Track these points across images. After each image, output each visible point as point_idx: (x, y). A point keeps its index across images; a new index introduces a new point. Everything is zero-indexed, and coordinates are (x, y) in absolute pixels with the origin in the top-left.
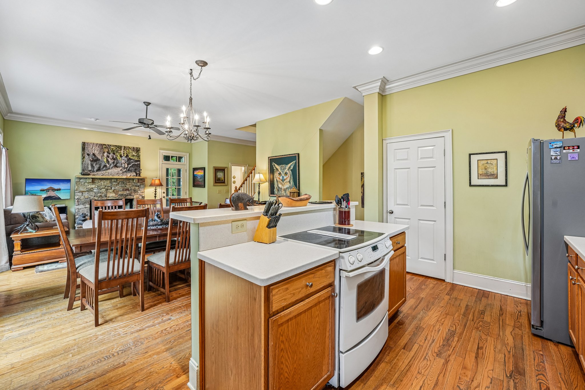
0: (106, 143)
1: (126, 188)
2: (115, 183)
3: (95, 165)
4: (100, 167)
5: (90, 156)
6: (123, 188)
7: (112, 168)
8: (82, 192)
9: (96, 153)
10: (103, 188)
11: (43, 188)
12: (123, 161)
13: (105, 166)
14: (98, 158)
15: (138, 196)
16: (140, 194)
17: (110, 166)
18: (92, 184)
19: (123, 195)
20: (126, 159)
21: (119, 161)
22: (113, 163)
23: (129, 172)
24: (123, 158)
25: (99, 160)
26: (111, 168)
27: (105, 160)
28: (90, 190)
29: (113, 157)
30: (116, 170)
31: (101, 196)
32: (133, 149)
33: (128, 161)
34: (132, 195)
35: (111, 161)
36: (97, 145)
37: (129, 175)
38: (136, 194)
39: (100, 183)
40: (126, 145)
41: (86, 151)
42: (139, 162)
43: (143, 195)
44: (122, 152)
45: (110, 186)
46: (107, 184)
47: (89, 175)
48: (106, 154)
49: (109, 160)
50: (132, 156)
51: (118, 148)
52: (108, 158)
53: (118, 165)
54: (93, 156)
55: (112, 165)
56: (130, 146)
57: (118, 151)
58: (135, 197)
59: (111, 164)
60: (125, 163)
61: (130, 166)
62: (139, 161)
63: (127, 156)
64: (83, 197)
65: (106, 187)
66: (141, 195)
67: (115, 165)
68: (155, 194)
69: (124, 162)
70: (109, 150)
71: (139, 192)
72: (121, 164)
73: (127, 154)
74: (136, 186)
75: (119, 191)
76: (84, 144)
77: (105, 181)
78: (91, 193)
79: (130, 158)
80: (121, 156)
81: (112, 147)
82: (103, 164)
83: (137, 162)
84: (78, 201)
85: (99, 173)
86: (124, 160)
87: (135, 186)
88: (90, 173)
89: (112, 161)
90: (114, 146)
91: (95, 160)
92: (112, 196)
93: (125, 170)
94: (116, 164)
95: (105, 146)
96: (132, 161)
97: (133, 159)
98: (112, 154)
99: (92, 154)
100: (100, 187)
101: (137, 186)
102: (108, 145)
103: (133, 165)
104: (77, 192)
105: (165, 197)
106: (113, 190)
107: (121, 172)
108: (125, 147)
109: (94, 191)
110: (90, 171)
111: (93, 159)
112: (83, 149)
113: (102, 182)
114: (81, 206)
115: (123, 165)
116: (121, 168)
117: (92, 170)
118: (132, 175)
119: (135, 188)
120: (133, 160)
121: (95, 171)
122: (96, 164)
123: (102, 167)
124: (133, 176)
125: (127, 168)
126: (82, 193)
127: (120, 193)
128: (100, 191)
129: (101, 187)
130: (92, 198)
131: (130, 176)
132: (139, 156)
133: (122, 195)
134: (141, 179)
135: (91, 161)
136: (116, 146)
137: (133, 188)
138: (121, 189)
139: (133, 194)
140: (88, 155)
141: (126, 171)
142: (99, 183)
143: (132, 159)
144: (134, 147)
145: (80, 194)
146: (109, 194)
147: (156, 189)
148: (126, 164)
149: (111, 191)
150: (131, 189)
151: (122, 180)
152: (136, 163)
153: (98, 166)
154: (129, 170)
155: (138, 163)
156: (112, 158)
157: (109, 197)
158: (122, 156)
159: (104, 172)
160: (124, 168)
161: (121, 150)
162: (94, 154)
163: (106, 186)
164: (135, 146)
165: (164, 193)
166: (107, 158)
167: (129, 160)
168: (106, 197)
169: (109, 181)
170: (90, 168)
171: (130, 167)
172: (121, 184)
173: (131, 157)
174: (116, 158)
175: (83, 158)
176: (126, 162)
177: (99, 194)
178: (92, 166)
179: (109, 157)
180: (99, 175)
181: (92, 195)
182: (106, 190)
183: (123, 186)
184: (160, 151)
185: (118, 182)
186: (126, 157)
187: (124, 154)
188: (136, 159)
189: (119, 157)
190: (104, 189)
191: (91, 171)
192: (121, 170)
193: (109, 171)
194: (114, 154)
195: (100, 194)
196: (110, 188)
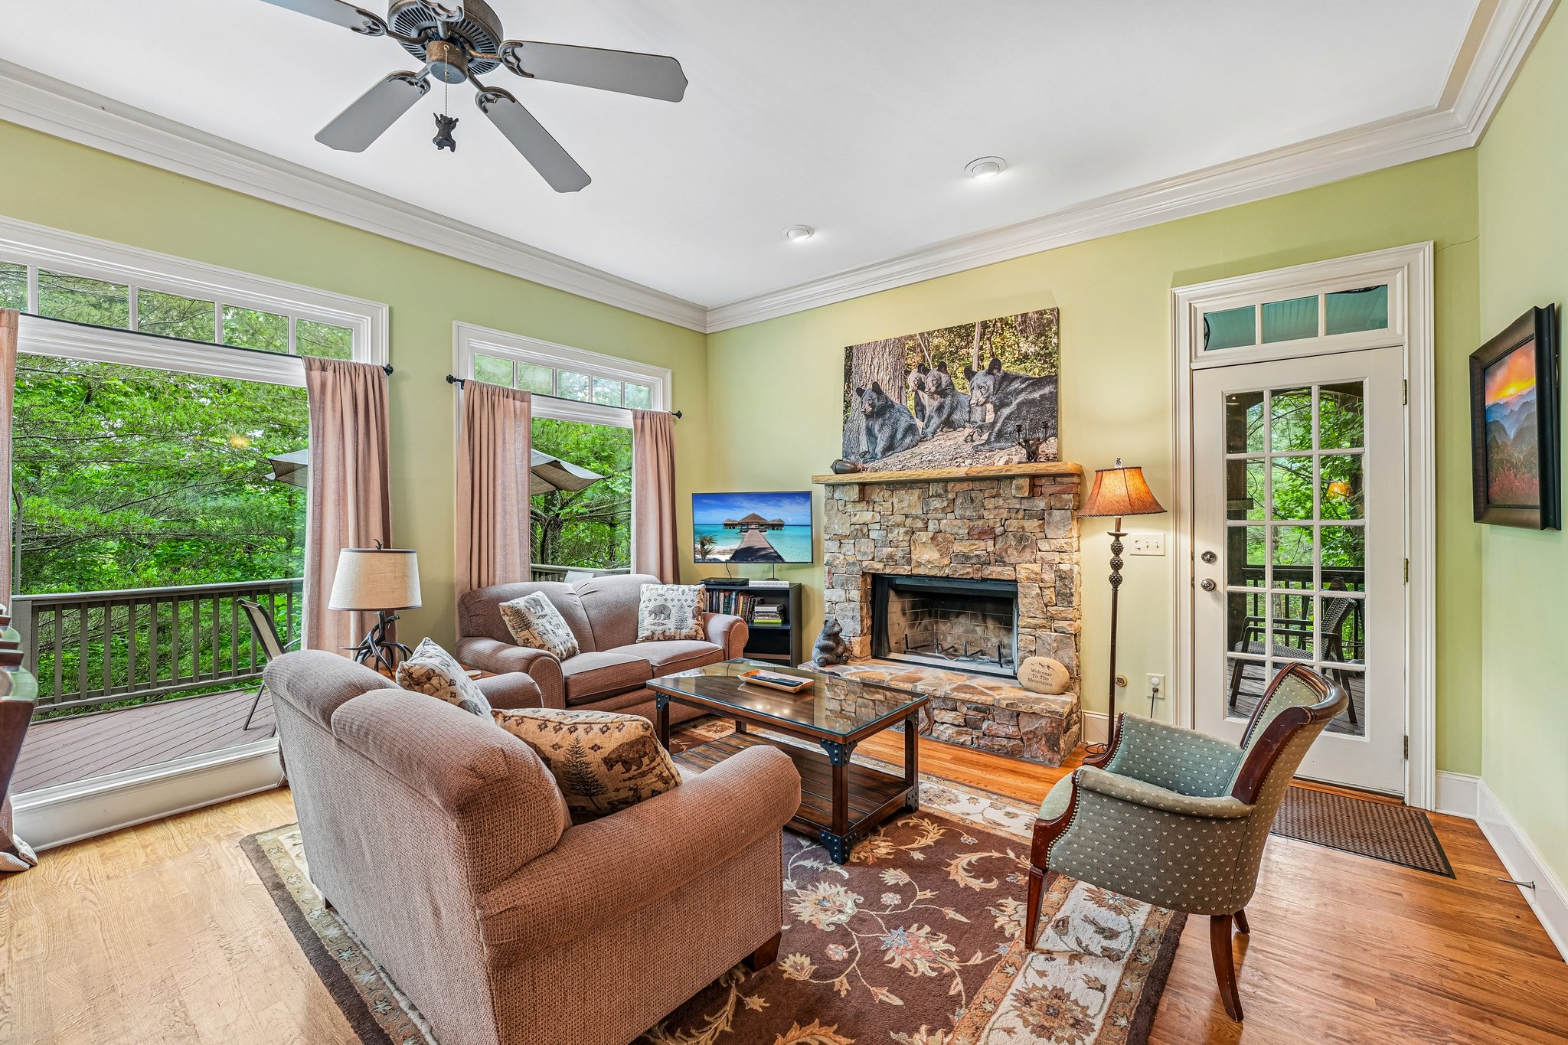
0: (915, 330)
1: (980, 523)
2: (937, 503)
3: (879, 431)
4: (893, 437)
5: (866, 396)
6: (972, 524)
7: (934, 433)
8: (840, 539)
9: (883, 378)
10: (899, 526)
11: (732, 518)
12: (974, 393)
13: (911, 429)
14: (887, 398)
15: (1036, 567)
16: (1049, 557)
17: (927, 426)
18: (866, 508)
19: (971, 558)
20: (990, 382)
21: (962, 398)
22: (940, 409)
23: (1002, 444)
24: (980, 378)
25: (892, 406)
26: (930, 435)
27: (911, 403)
28: (861, 532)
29: (939, 385)
30: (949, 443)
31: (891, 557)
32: (1024, 322)
33: (997, 390)
34: (1006, 559)
35: (930, 403)
36: (885, 347)
37: (1002, 462)
38: (1027, 555)
39: (888, 505)
40: (991, 315)
41: (856, 381)
42: (1049, 383)
43: (1061, 567)
44: (974, 352)
45: (923, 516)
46: (909, 506)
47: (855, 470)
48: (912, 379)
49: (925, 399)
50: (1018, 359)
51: (960, 336)
52: (920, 393)
53: (956, 417)
54: (875, 396)
55: (935, 421)
56: (1010, 311)
57: (957, 352)
58: (1022, 574)
59: (931, 418)
60: (985, 402)
61: (1006, 411)
62: (1053, 380)
63: (996, 364)
64: (842, 557)
65: (909, 521)
66: (1051, 565)
67: (943, 418)
68: (1117, 565)
69: (982, 400)
70: (924, 356)
71: (1043, 545)
72: (970, 412)
73: (993, 355)
74: (1029, 514)
75: (956, 537)
76: (849, 350)
77: (904, 492)
78: (866, 546)
79: (1006, 376)
80: (969, 374)
81: (936, 342)
82: (903, 424)
83: (1039, 389)
84: (829, 572)
85: (892, 459)
86: (980, 387)
87: (1021, 513)
88: (865, 466)
89: (936, 404)
90: (941, 333)
91: (881, 410)
92: (929, 562)
93: (985, 436)
94: (950, 414)
95: (911, 343)
96: (1016, 385)
97: (1022, 373)
98: (934, 372)
99: (870, 386)
100: (889, 521)
101: (1031, 517)
102: (922, 335)
103: (1020, 405)
104: (828, 537)
105: (1220, 587)
106: (931, 534)
107: (968, 448)
108: (984, 325)
109: (873, 535)
110: (865, 453)
111: (872, 405)
112: (848, 373)
113: (895, 500)
114: (838, 594)
115: (977, 416)
116: (967, 431)
117: (871, 451)
118: (1016, 459)
119: (1023, 528)
120: (1022, 383)
121: (880, 455)
122: (883, 425)
123: (899, 436)
124: (1020, 463)
125: (993, 424)
126: (841, 543)
127: (958, 547)
128: (891, 536)
129: (894, 520)
130: (866, 563)
131: (1007, 463)
132: (1050, 354)
133: (967, 557)
134: (1054, 476)
135: (869, 416)
136: (950, 330)
137: (1013, 525)
138: (961, 531)
139: (1013, 556)
140: (860, 392)
141: (988, 442)
142: (886, 505)
143: (1016, 377)
144: (1025, 315)
145: (833, 546)
146: (918, 549)
147: (1117, 536)
148: (989, 406)
149: (924, 537)
150: (1005, 531)
151: (965, 486)
152: (1036, 395)
153: (887, 431)
154: (1000, 435)
155: (1047, 390)
156: (933, 389)
157: (919, 564)
158: (975, 369)
159: (908, 453)
160: (981, 427)
161: (968, 343)
162: (876, 388)
163: (907, 516)
164: (1030, 308)
165: (1210, 557)
166: (917, 393)
167: (1000, 384)
168: (909, 562)
169: (917, 493)
170: (864, 447)
171: (1008, 418)
172: (962, 503)
173: (1014, 370)
174: (951, 384)
175: (848, 405)
176: (988, 397)
177: (884, 549)
178: (870, 432)
179: (923, 389)
180: (890, 469)
181: (865, 554)
182: (906, 533)
183: (968, 513)
184: (1178, 291)
185: (951, 496)
186: (990, 372)
187: (981, 358)
188: (1037, 370)
189: (960, 381)
190: (902, 530)
191: (867, 456)
192: (970, 438)
193: (924, 448)
194: (942, 367)
195: (890, 550)
196: (920, 524)
